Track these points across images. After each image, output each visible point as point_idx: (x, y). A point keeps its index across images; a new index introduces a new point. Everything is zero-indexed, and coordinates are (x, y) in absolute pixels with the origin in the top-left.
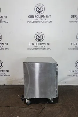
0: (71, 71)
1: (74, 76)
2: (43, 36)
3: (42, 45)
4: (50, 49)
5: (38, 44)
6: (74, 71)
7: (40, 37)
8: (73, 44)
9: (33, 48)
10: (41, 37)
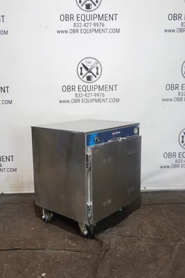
0: (170, 155)
1: (175, 166)
2: (97, 68)
3: (97, 91)
4: (118, 100)
5: (86, 87)
6: (177, 155)
7: (90, 72)
8: (173, 87)
9: (74, 98)
10: (94, 71)
